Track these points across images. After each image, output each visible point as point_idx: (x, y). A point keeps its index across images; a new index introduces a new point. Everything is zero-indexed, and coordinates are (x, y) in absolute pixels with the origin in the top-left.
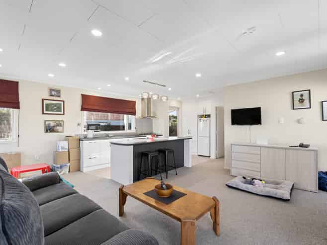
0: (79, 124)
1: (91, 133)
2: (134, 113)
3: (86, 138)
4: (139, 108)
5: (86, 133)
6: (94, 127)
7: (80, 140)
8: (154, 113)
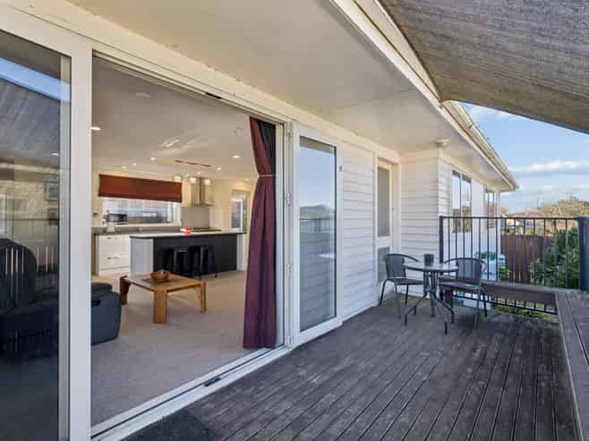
0: (95, 214)
1: (112, 226)
2: (179, 200)
3: (105, 232)
4: (187, 192)
5: (105, 225)
6: (117, 218)
7: (95, 235)
8: (212, 200)
